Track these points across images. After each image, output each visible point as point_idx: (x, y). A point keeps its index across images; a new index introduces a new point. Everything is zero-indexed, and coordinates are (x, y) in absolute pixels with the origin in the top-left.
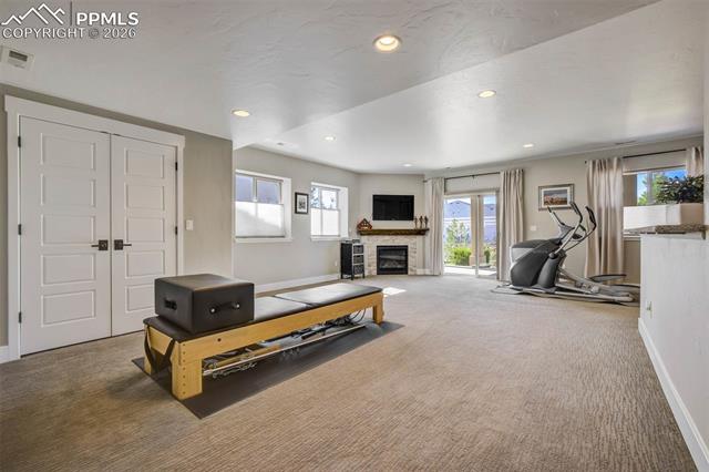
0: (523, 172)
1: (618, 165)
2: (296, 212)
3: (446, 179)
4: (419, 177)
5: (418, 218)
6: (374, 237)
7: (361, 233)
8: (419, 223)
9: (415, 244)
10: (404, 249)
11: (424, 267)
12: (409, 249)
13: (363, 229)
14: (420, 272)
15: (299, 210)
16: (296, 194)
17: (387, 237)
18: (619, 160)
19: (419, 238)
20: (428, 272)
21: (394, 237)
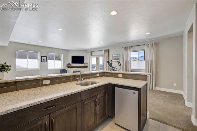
0: (109, 50)
1: (130, 49)
2: (42, 62)
3: (92, 52)
4: (86, 51)
6: (72, 68)
7: (68, 67)
8: (85, 64)
13: (69, 66)
15: (42, 61)
16: (42, 56)
17: (76, 68)
18: (130, 47)
19: (85, 69)
21: (78, 68)
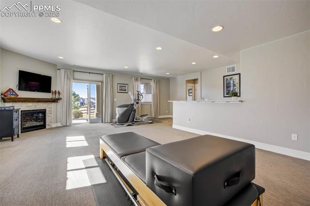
0: (112, 76)
3: (73, 71)
4: (55, 66)
5: (54, 91)
6: (19, 104)
8: (54, 95)
9: (51, 108)
10: (44, 112)
11: (57, 122)
12: (47, 112)
13: (10, 97)
14: (54, 125)
17: (30, 104)
19: (53, 105)
20: (59, 125)
21: (36, 104)
